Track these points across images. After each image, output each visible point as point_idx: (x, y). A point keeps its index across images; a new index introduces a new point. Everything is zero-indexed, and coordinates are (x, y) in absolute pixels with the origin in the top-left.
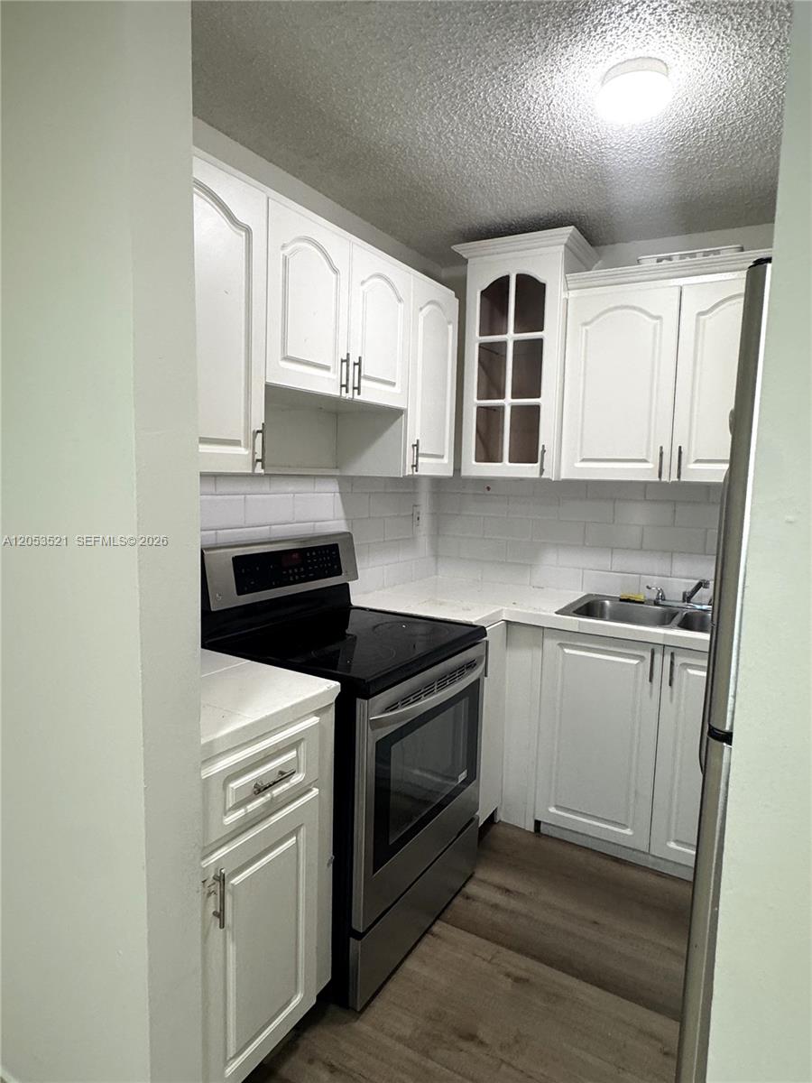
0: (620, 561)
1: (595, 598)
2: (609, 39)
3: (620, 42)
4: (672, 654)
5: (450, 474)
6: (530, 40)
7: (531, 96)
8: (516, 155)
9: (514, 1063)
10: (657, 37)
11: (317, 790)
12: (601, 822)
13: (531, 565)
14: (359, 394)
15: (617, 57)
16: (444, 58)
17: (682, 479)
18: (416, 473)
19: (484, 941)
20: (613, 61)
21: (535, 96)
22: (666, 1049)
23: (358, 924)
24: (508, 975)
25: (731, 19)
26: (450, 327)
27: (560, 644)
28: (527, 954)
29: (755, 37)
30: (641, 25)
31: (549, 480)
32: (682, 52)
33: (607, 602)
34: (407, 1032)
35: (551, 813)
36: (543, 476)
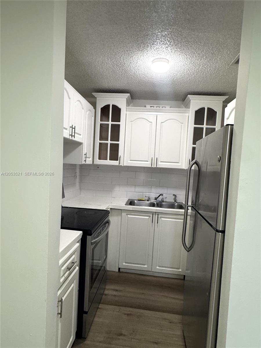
0: (138, 189)
1: (131, 200)
2: (159, 52)
3: (161, 54)
4: (158, 215)
5: (91, 163)
6: (140, 47)
7: (133, 60)
8: (121, 73)
9: (135, 338)
10: (169, 55)
11: (78, 267)
12: (139, 265)
13: (111, 191)
14: (74, 138)
15: (159, 56)
16: (115, 45)
17: (157, 167)
18: (85, 163)
19: (115, 306)
20: (157, 57)
21: (134, 60)
22: (170, 321)
23: (86, 309)
24: (125, 314)
25: (187, 56)
26: (93, 118)
27: (127, 214)
28: (128, 307)
29: (190, 61)
30: (167, 51)
31: (121, 166)
32: (173, 60)
33: (136, 201)
34: (102, 339)
35: (124, 265)
36: (120, 165)
